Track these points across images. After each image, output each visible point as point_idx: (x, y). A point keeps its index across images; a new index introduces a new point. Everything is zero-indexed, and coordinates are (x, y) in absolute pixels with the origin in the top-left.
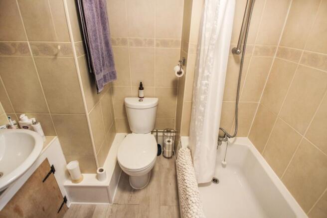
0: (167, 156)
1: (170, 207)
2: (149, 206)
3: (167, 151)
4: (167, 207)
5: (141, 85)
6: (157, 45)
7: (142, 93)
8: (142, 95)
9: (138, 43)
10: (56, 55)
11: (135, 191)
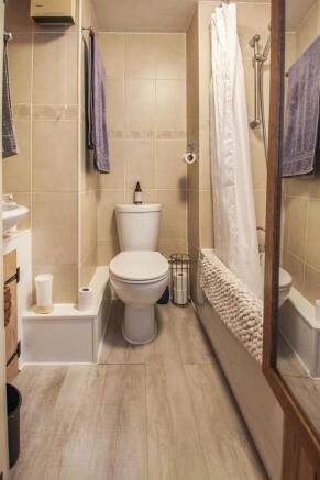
0: (180, 302)
1: (201, 366)
2: (162, 365)
3: (179, 290)
4: (196, 366)
5: (138, 185)
6: (159, 137)
7: (139, 197)
8: (138, 199)
9: (136, 134)
10: (58, 118)
11: (133, 346)
